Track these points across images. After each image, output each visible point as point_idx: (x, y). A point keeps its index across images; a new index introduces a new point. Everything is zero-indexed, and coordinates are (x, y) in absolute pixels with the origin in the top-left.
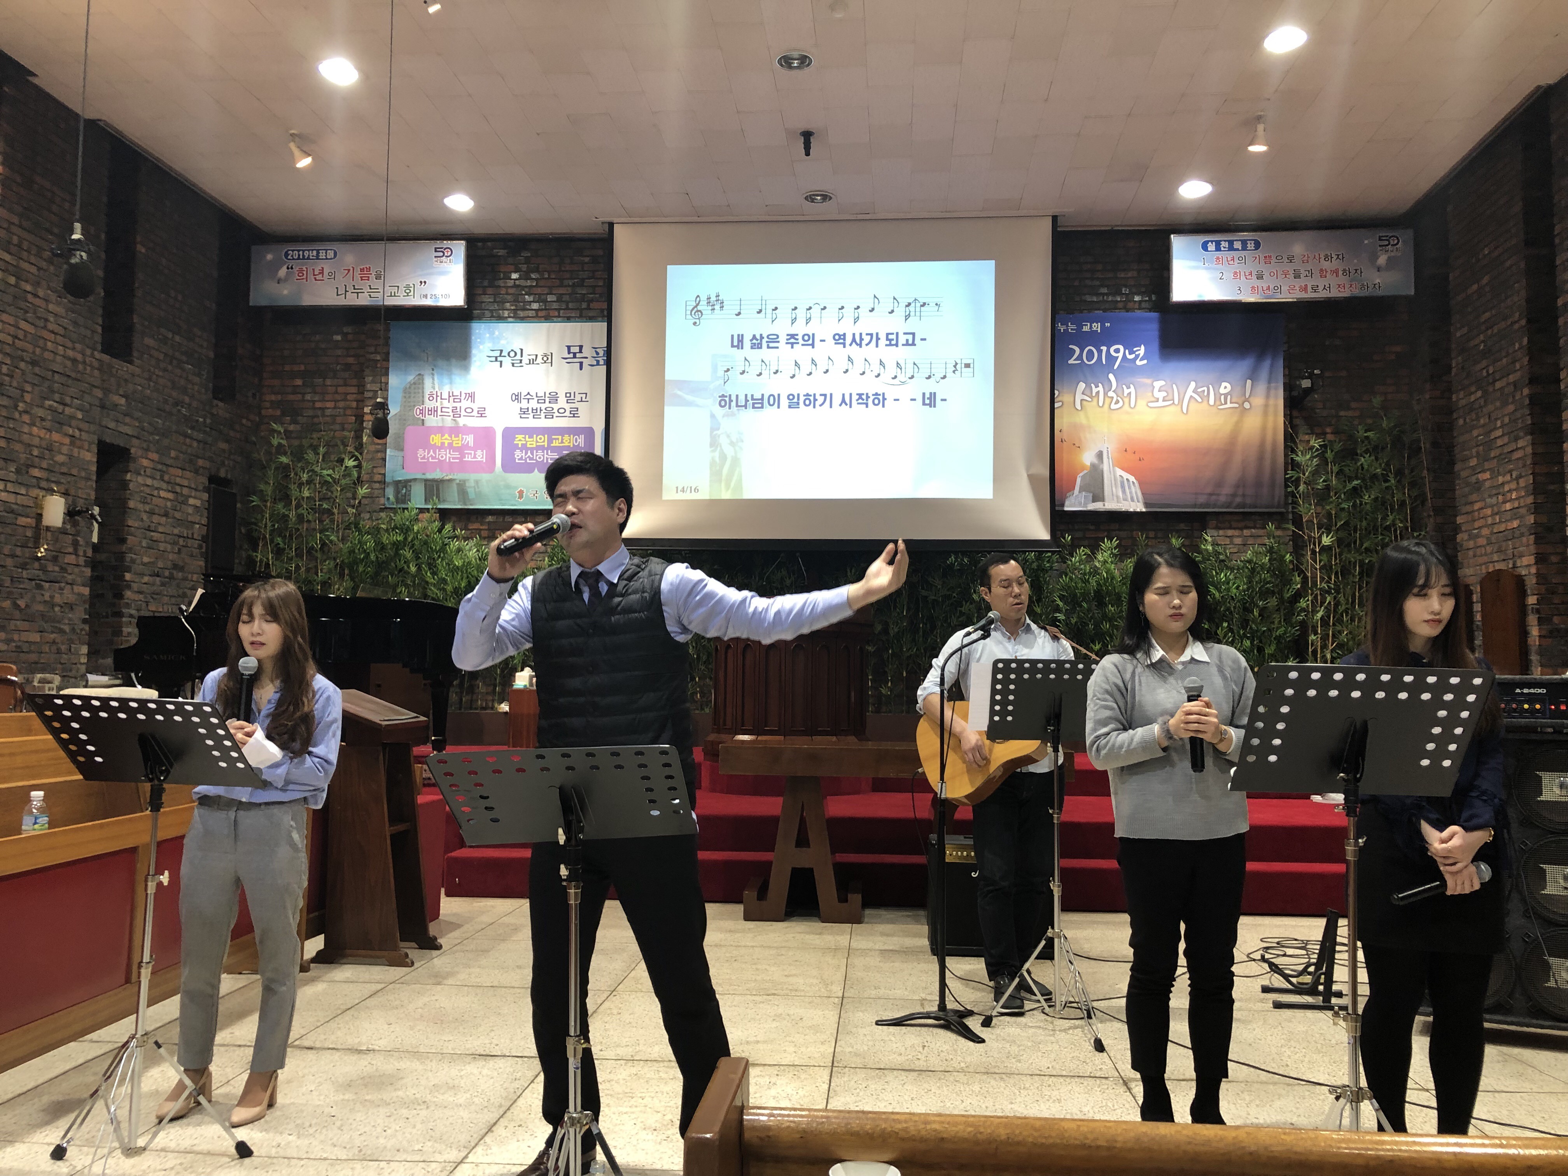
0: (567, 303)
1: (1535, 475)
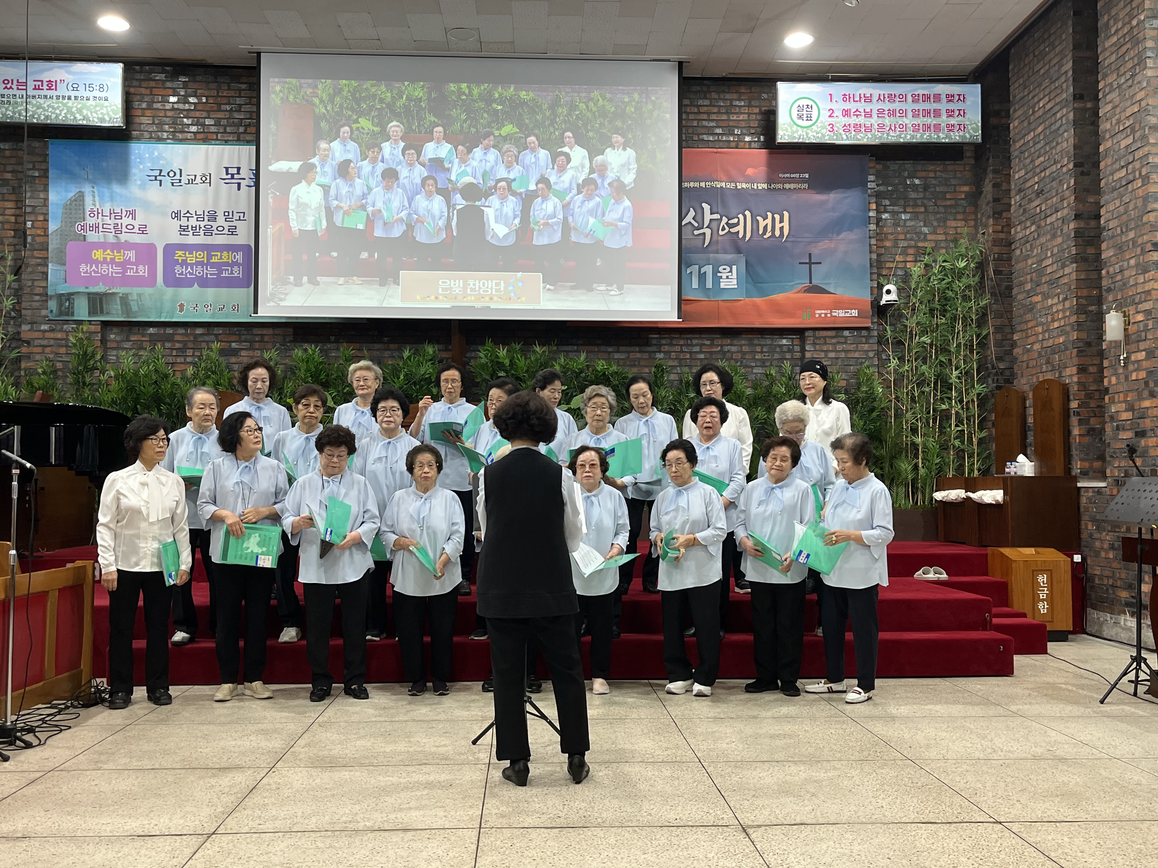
0: (225, 127)
1: (1078, 298)
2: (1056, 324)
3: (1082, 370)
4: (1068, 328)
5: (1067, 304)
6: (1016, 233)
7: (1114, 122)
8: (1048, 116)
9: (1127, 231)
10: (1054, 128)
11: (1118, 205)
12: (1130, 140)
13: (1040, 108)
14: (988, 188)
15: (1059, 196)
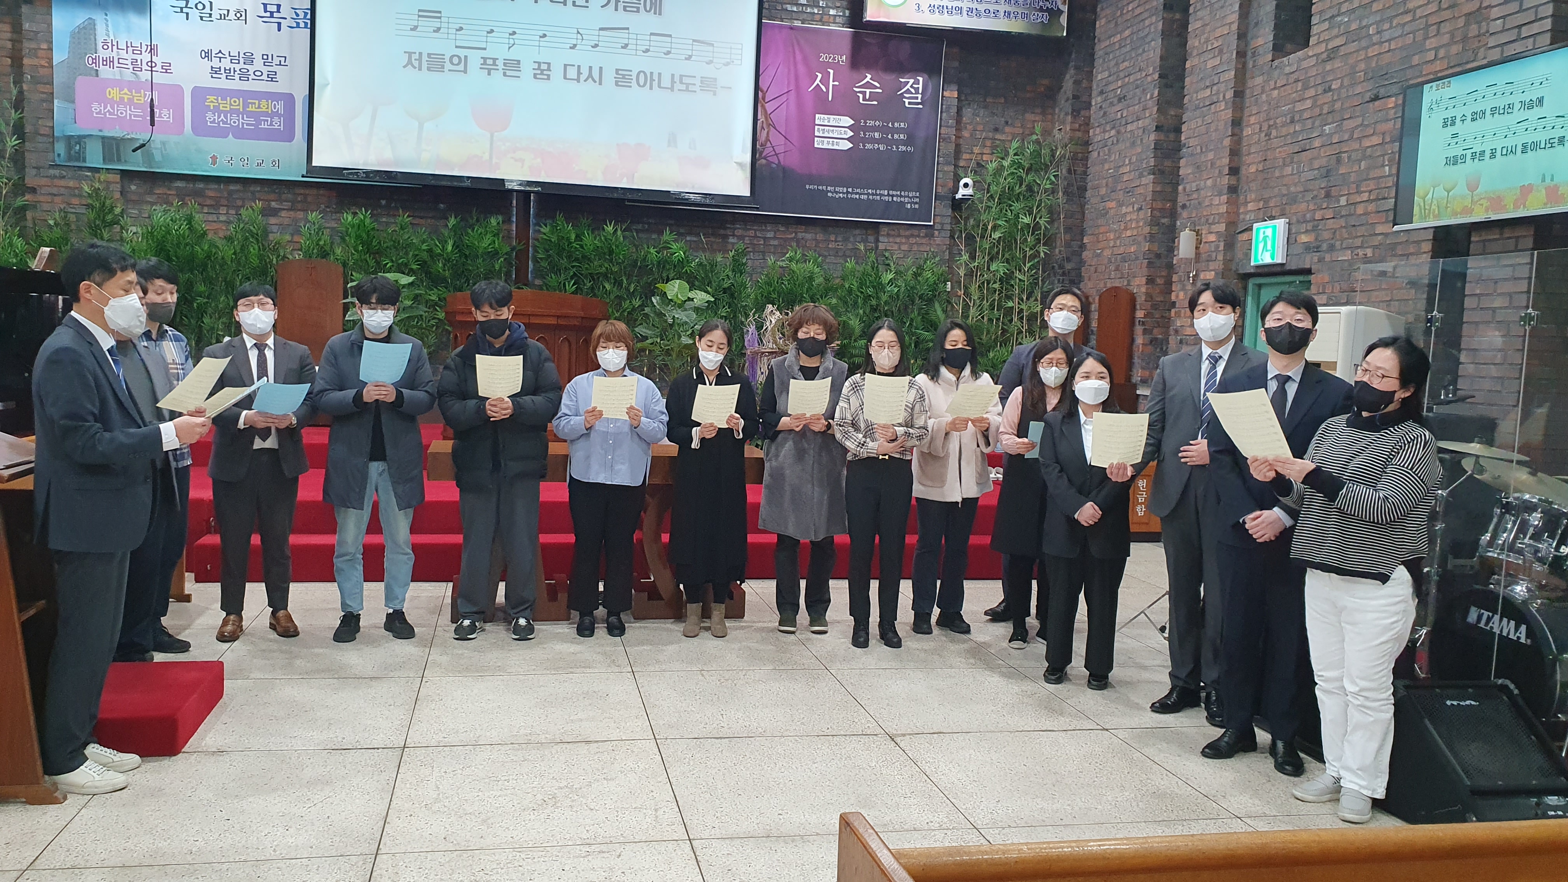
1: (1153, 209)
2: (1129, 233)
3: (1150, 281)
4: (1140, 239)
5: (1141, 213)
6: (1095, 135)
7: (1203, 41)
8: (1136, 21)
9: (1206, 151)
10: (1141, 34)
11: (1200, 123)
12: (1217, 61)
13: (1128, 11)
14: (1068, 84)
15: (1141, 105)
